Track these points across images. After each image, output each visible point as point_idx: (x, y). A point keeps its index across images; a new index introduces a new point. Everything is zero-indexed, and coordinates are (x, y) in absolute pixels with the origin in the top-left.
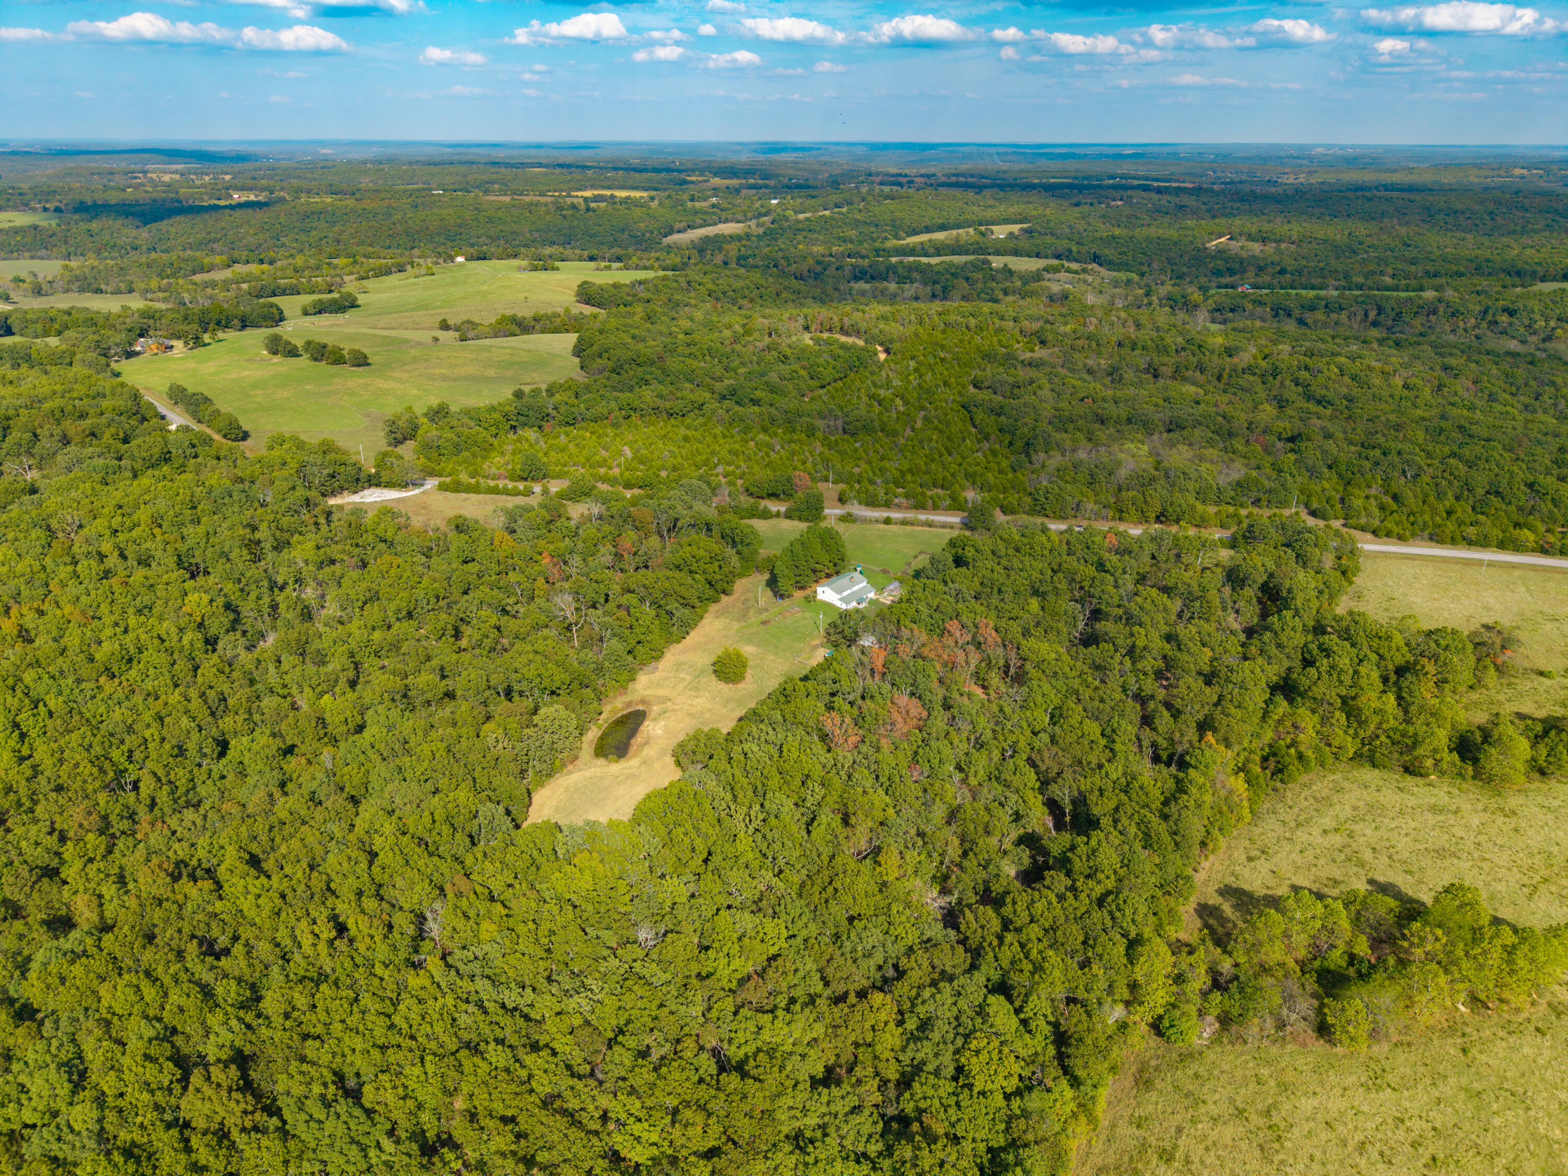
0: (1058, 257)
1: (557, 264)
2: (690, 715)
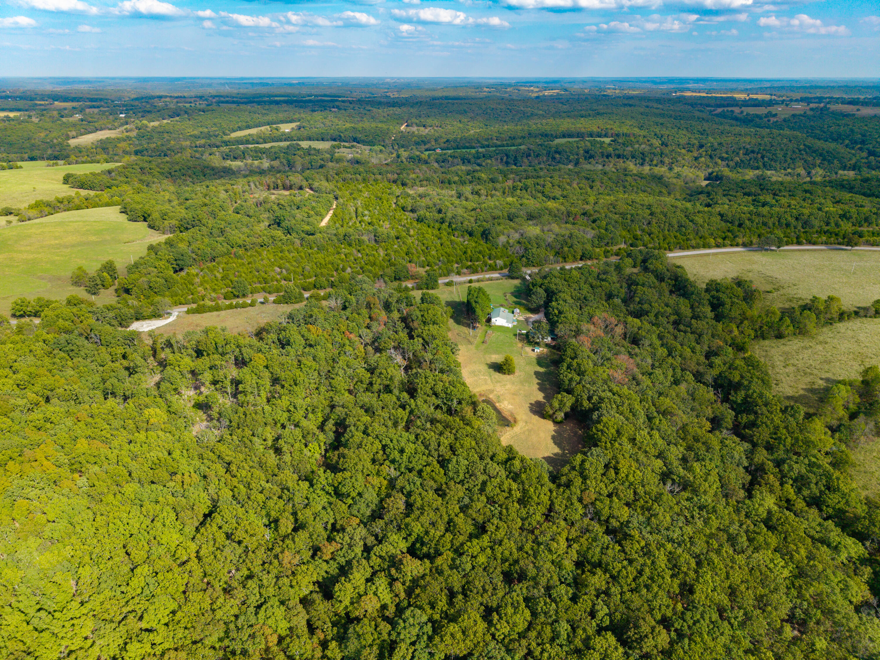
0: (334, 140)
1: (19, 164)
2: (513, 394)
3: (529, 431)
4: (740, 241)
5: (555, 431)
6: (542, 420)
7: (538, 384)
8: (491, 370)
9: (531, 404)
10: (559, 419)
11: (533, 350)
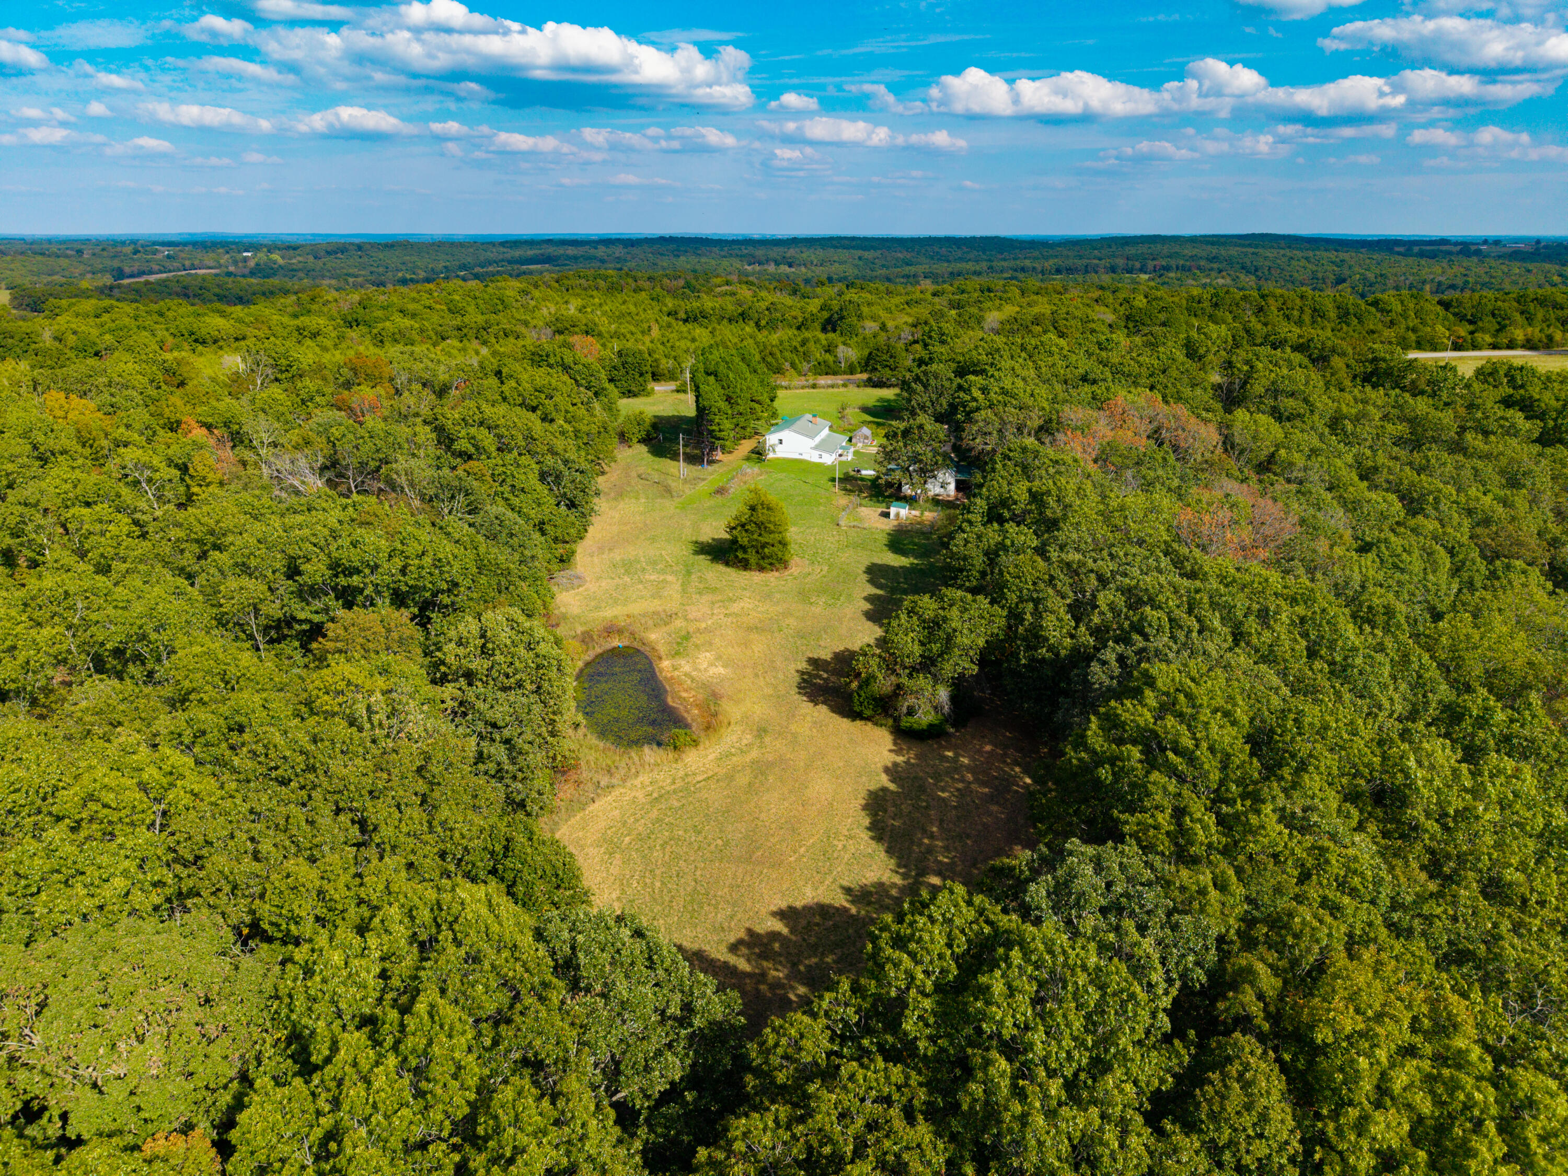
2: (750, 629)
3: (760, 769)
4: (1519, 335)
5: (892, 771)
6: (845, 724)
7: (869, 599)
8: (703, 560)
9: (813, 662)
10: (925, 717)
11: (886, 515)
